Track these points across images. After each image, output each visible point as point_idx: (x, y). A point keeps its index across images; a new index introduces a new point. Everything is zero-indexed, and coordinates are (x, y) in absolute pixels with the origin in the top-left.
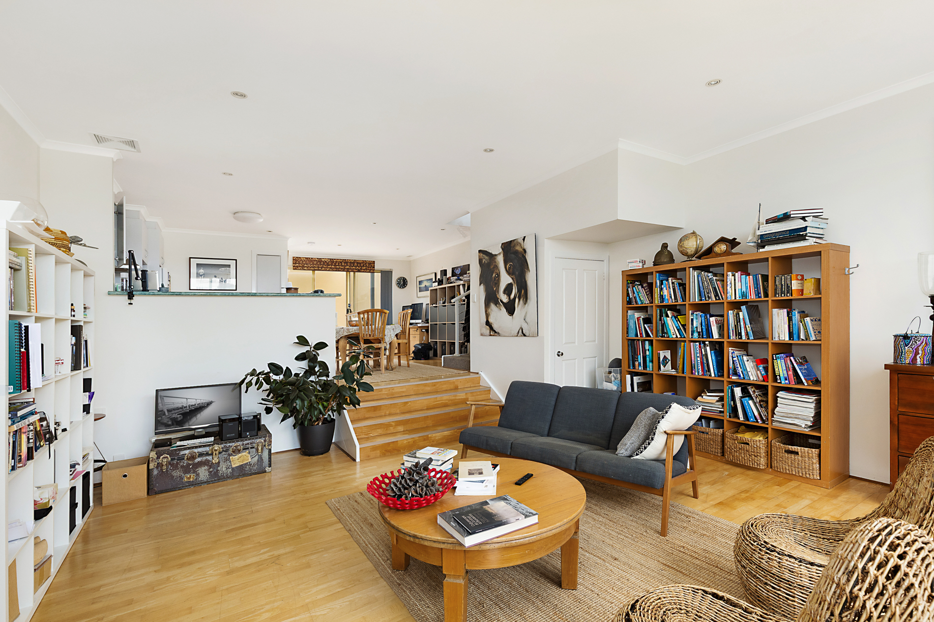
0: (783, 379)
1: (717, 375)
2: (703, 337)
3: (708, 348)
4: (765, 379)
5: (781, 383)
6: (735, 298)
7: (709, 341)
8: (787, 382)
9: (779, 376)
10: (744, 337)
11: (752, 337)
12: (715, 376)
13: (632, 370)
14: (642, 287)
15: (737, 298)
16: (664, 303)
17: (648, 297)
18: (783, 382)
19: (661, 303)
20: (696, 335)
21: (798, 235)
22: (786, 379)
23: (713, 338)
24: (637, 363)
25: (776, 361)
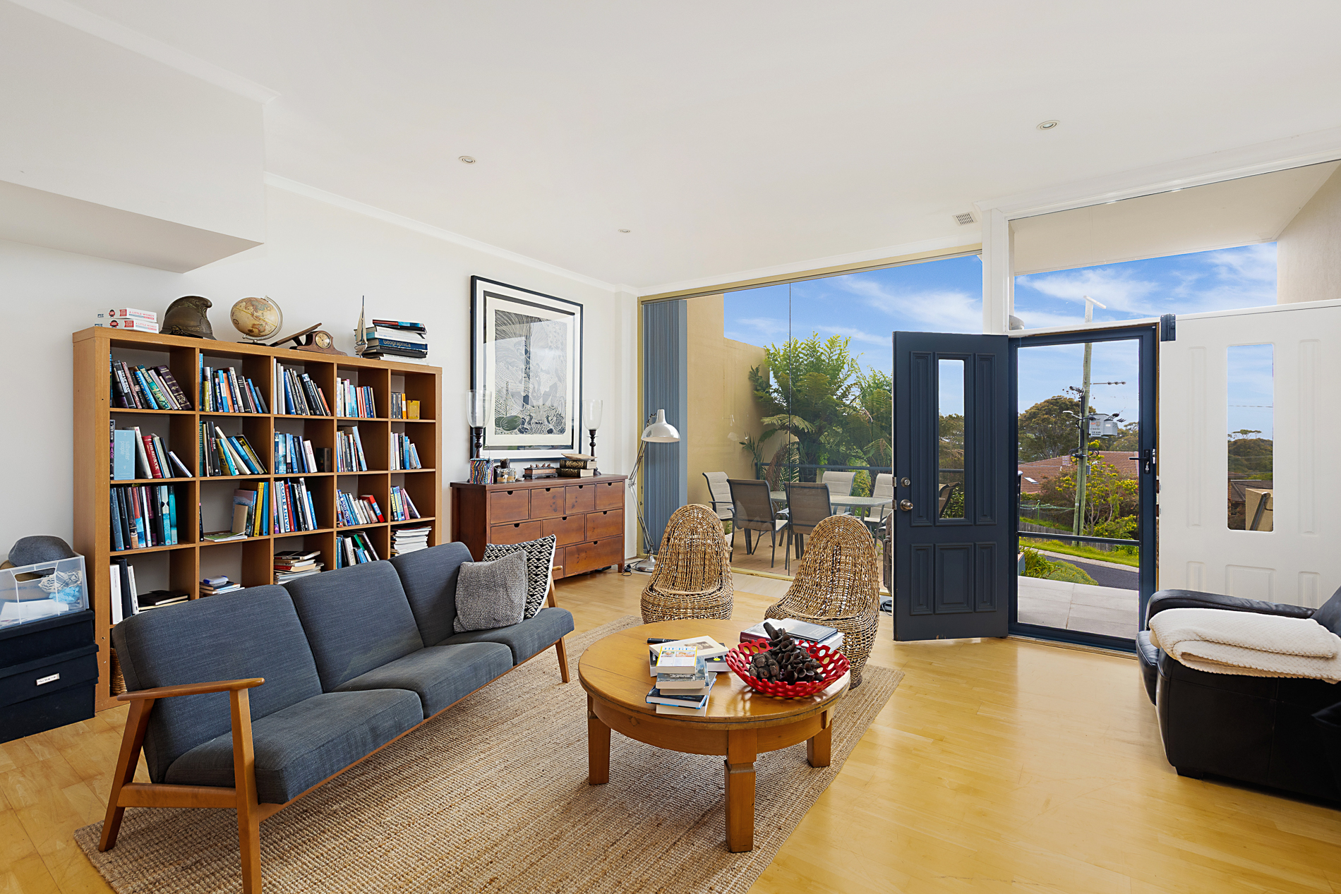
0: (399, 515)
1: (316, 527)
2: (292, 472)
3: (304, 488)
4: (383, 518)
5: (398, 520)
6: (345, 415)
7: (305, 477)
8: (403, 517)
9: (396, 512)
10: (355, 469)
11: (365, 468)
12: (314, 529)
13: (121, 551)
14: (159, 374)
15: (348, 416)
16: (220, 412)
17: (175, 397)
18: (400, 519)
19: (214, 410)
20: (282, 468)
21: (418, 351)
22: (402, 515)
23: (309, 472)
24: (134, 536)
25: (392, 495)
